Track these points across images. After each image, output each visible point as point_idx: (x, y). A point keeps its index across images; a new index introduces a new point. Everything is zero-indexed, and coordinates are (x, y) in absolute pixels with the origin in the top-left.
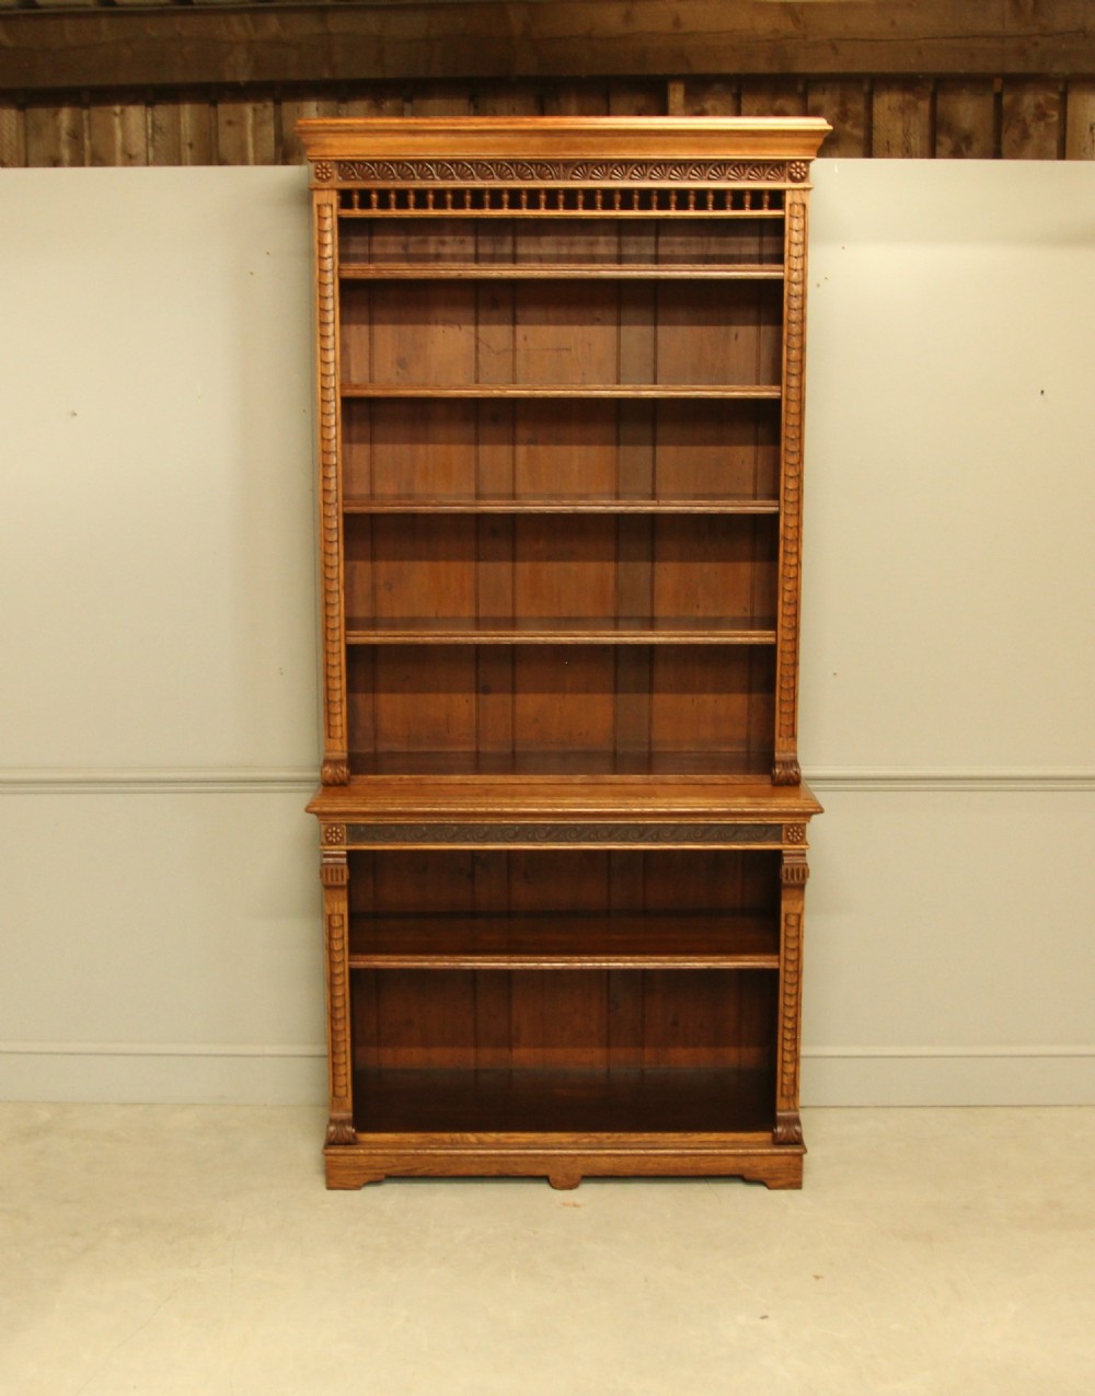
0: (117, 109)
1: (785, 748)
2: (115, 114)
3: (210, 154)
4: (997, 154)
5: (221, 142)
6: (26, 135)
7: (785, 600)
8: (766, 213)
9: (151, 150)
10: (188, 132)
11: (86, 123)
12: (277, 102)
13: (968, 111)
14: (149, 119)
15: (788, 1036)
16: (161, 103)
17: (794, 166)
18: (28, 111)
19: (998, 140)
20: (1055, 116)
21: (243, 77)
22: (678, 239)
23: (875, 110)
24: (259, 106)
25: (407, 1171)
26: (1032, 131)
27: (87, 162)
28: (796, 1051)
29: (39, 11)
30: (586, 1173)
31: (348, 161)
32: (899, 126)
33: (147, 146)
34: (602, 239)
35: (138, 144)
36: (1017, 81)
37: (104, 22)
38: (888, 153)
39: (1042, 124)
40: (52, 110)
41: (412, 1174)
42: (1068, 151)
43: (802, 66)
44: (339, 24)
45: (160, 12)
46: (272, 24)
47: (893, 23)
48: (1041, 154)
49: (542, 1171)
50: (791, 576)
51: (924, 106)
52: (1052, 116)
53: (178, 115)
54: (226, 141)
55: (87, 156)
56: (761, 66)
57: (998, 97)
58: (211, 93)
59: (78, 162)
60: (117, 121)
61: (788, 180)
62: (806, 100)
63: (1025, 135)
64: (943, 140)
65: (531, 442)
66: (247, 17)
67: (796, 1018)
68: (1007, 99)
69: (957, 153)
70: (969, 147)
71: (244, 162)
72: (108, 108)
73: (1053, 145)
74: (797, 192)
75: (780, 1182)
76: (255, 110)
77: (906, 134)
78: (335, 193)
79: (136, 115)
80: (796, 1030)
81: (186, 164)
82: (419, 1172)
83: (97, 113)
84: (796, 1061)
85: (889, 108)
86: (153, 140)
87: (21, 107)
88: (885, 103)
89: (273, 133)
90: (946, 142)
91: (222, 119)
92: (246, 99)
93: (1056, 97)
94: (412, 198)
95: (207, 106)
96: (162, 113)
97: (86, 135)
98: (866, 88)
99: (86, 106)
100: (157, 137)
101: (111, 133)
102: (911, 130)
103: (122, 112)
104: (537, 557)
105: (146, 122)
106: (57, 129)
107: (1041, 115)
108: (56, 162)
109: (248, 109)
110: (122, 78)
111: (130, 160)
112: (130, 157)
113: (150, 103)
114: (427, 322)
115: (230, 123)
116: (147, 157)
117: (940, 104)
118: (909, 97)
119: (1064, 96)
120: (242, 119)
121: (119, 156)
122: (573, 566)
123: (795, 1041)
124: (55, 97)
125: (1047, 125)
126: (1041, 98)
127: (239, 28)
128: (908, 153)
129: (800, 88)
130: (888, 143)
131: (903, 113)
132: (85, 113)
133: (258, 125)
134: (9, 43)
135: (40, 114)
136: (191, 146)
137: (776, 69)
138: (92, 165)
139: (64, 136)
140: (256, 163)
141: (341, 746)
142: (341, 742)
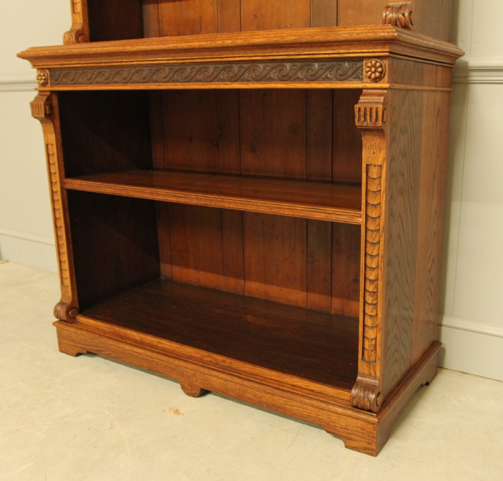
75: (356, 444)
141: (80, 20)
142: (79, 17)
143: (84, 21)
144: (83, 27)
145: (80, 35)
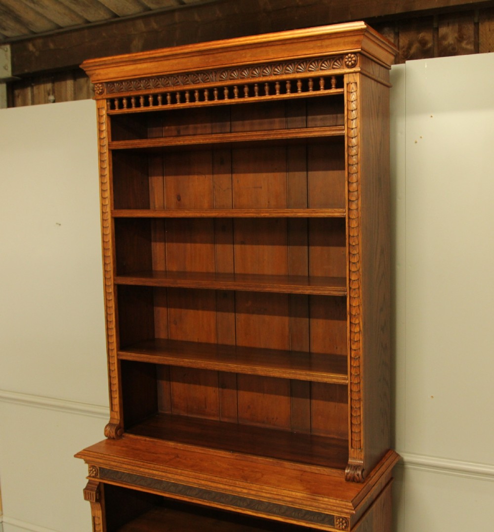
1: (355, 456)
7: (352, 356)
8: (333, 91)
17: (347, 57)
22: (319, 117)
23: (480, 32)
31: (110, 82)
34: (277, 120)
50: (355, 340)
61: (345, 67)
65: (243, 243)
74: (351, 75)
78: (106, 101)
98: (476, 19)
104: (248, 311)
114: (189, 174)
122: (267, 318)
141: (117, 417)
142: (117, 414)
143: (121, 418)
144: (120, 423)
145: (118, 429)
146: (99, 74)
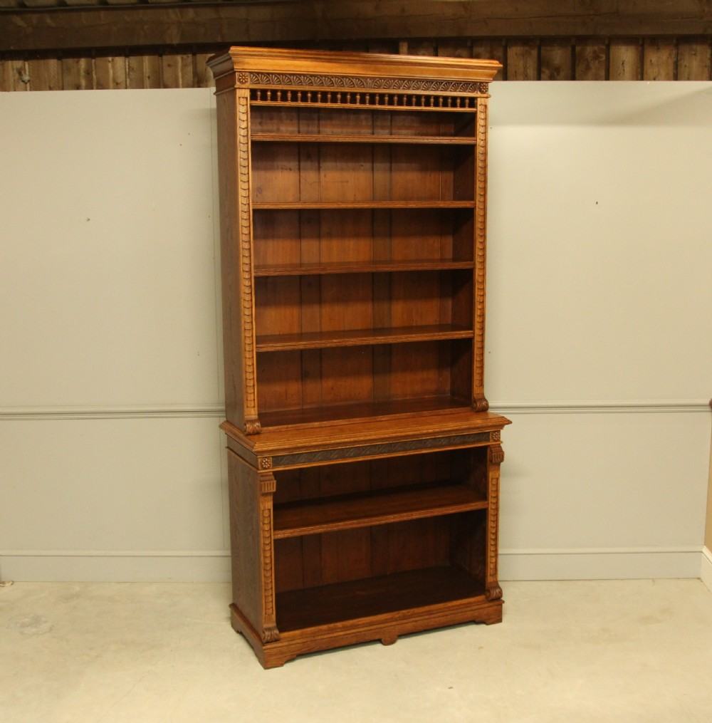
0: (110, 59)
1: (479, 392)
2: (109, 62)
3: (159, 83)
4: (573, 78)
5: (164, 76)
6: (63, 73)
8: (467, 109)
9: (128, 80)
10: (147, 70)
11: (93, 66)
12: (194, 54)
13: (558, 55)
14: (127, 64)
15: (493, 543)
16: (133, 55)
18: (63, 60)
19: (574, 71)
20: (603, 57)
21: (176, 41)
23: (508, 55)
24: (185, 56)
25: (309, 650)
26: (591, 65)
27: (95, 87)
28: (496, 551)
29: (68, 8)
30: (399, 634)
31: (256, 72)
32: (521, 62)
33: (126, 78)
35: (121, 77)
36: (583, 40)
37: (102, 14)
38: (516, 78)
39: (597, 62)
40: (76, 60)
41: (311, 651)
42: (611, 75)
43: (469, 33)
44: (226, 13)
45: (132, 7)
46: (191, 13)
47: (517, 9)
48: (596, 78)
49: (377, 637)
50: (481, 301)
51: (535, 52)
52: (602, 57)
53: (143, 61)
54: (168, 74)
55: (95, 83)
56: (447, 33)
57: (573, 48)
58: (159, 50)
59: (90, 87)
60: (110, 65)
61: (479, 92)
62: (472, 50)
63: (588, 68)
64: (545, 71)
66: (177, 10)
67: (496, 534)
68: (578, 49)
69: (552, 78)
70: (558, 74)
71: (177, 86)
72: (104, 58)
73: (603, 73)
74: (482, 99)
75: (492, 620)
76: (182, 58)
77: (525, 68)
78: (248, 91)
79: (120, 62)
80: (496, 539)
81: (147, 88)
82: (315, 650)
83: (100, 61)
84: (496, 556)
85: (516, 54)
86: (129, 75)
87: (59, 58)
88: (513, 52)
89: (192, 70)
90: (546, 72)
91: (165, 63)
92: (178, 53)
93: (604, 47)
94: (289, 95)
95: (157, 57)
96: (134, 61)
97: (94, 72)
98: (504, 43)
99: (93, 57)
100: (131, 73)
101: (107, 72)
102: (528, 65)
103: (113, 60)
105: (125, 66)
106: (79, 70)
107: (596, 57)
108: (78, 87)
109: (179, 58)
110: (112, 43)
111: (117, 86)
112: (117, 84)
113: (127, 56)
115: (169, 65)
116: (126, 85)
117: (543, 52)
118: (526, 48)
119: (608, 47)
120: (176, 63)
121: (111, 84)
123: (496, 545)
124: (76, 53)
125: (600, 62)
126: (596, 48)
127: (173, 15)
128: (526, 78)
129: (469, 44)
130: (516, 72)
131: (523, 56)
132: (93, 61)
133: (184, 66)
134: (53, 25)
135: (70, 61)
136: (149, 77)
137: (455, 35)
138: (97, 89)
139: (82, 73)
140: (183, 87)
141: (254, 412)
146: (248, 63)
